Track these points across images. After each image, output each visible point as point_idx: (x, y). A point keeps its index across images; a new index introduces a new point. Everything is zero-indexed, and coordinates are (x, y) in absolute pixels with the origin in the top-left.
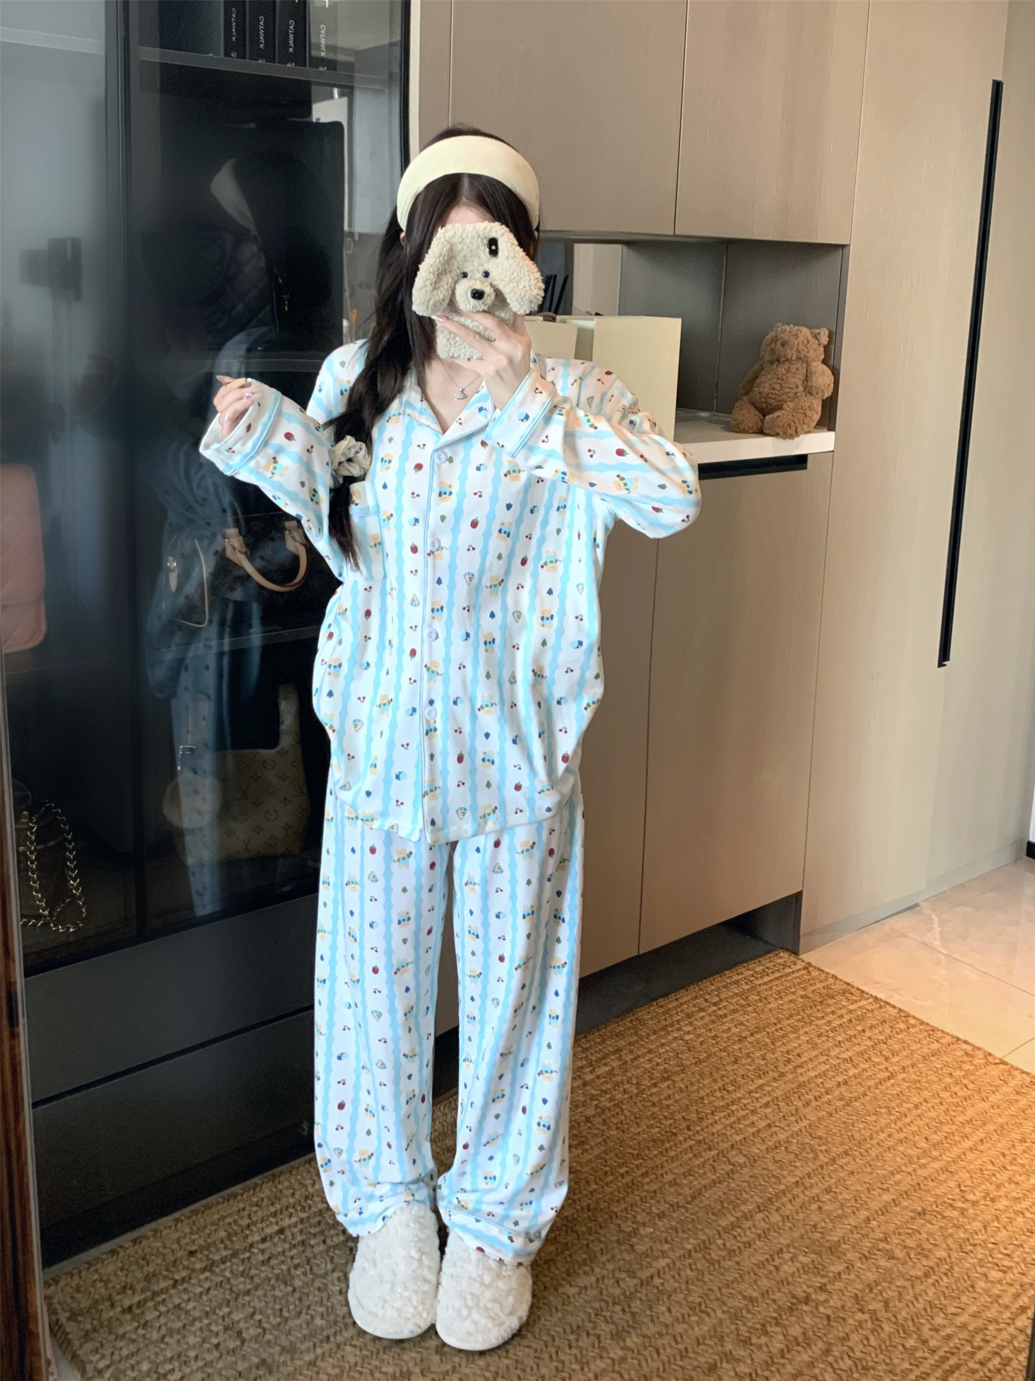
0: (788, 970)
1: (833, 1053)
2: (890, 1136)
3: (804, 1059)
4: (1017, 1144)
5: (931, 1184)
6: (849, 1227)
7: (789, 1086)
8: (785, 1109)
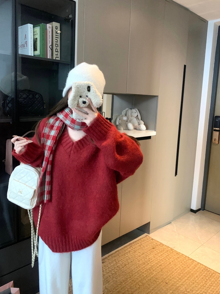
0: (148, 240)
1: (158, 259)
2: (171, 277)
3: (152, 260)
4: (196, 278)
5: (180, 288)
7: (150, 266)
8: (149, 272)
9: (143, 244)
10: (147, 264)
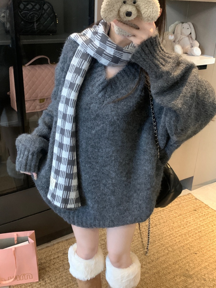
3: (191, 224)
6: (195, 271)
7: (186, 231)
8: (184, 237)
9: (182, 204)
10: (183, 228)
